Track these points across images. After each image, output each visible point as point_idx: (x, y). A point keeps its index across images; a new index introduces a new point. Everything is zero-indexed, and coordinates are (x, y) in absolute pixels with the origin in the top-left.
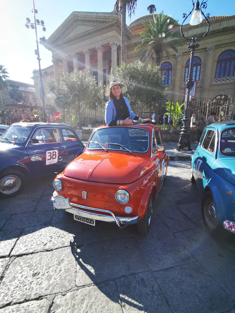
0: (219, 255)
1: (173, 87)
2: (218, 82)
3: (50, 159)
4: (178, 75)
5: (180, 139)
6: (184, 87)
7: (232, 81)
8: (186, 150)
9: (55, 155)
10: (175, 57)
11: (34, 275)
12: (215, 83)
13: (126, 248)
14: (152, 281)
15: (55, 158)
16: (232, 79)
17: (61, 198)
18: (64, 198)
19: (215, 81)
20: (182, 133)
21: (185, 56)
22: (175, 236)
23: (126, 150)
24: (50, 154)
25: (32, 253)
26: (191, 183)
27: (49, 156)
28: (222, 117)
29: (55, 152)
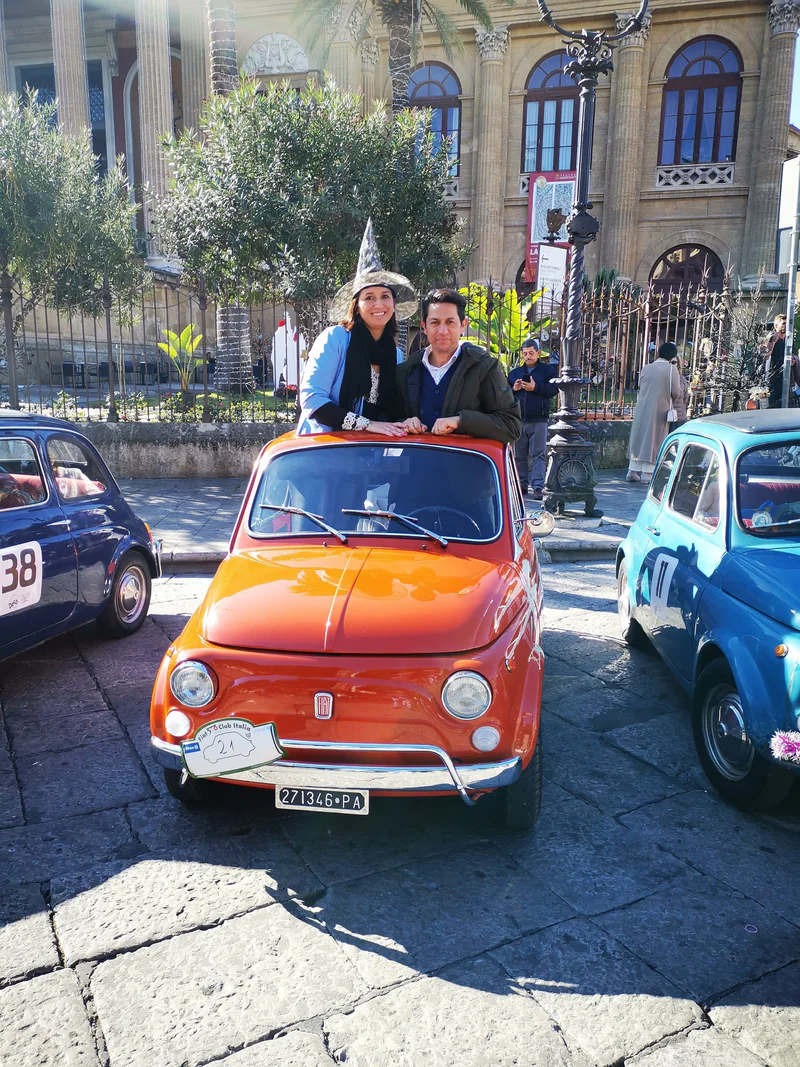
0: (762, 848)
1: (469, 195)
2: (672, 181)
3: (12, 587)
4: (493, 137)
5: (549, 468)
6: (522, 199)
7: (729, 183)
8: (576, 516)
9: (32, 566)
10: (475, 42)
11: (209, 991)
12: (659, 186)
13: (481, 875)
14: (595, 935)
15: (32, 581)
16: (729, 175)
17: (232, 729)
18: (249, 725)
19: (661, 178)
20: (556, 440)
21: (522, 43)
22: (622, 824)
23: (423, 533)
24: (9, 563)
25: (148, 943)
26: (626, 651)
27: (8, 572)
28: (705, 360)
29: (31, 552)
